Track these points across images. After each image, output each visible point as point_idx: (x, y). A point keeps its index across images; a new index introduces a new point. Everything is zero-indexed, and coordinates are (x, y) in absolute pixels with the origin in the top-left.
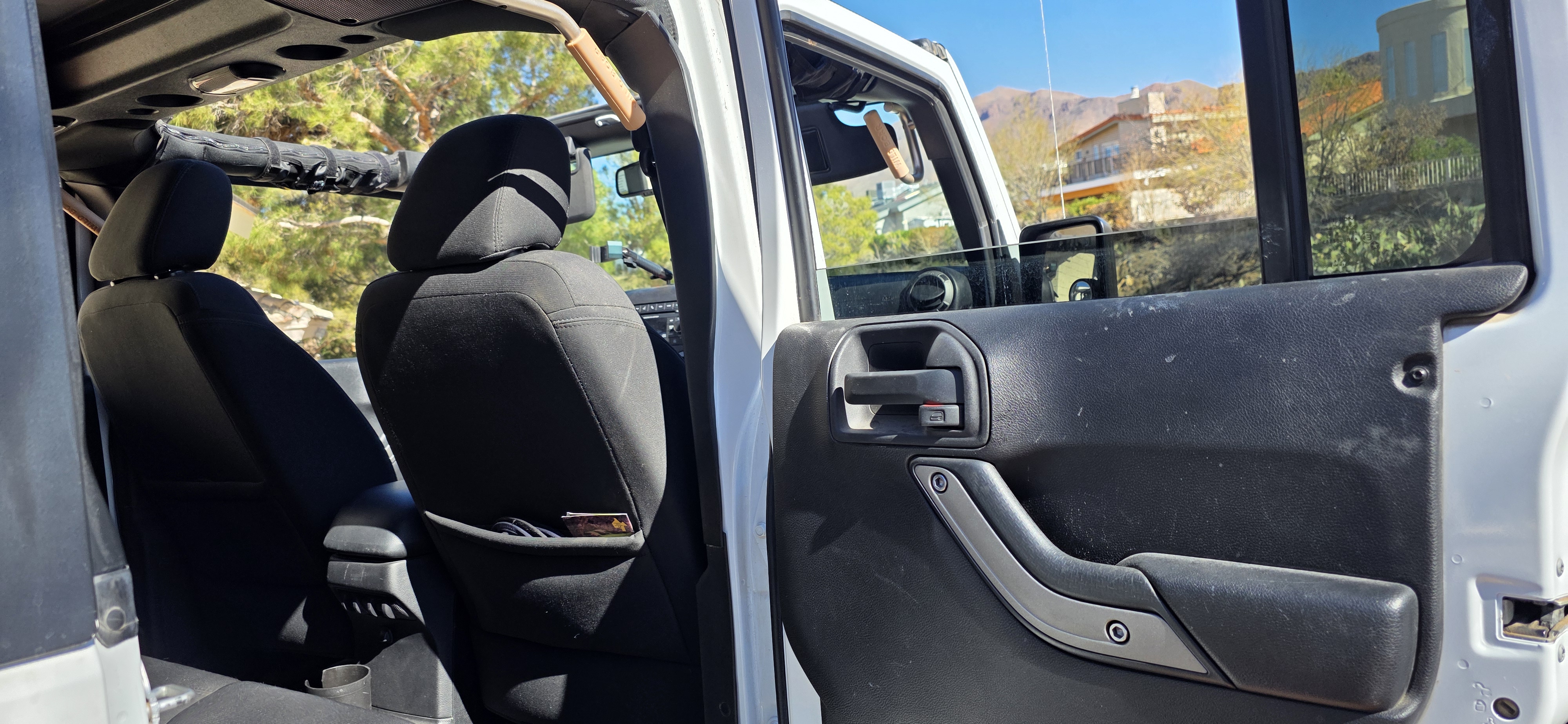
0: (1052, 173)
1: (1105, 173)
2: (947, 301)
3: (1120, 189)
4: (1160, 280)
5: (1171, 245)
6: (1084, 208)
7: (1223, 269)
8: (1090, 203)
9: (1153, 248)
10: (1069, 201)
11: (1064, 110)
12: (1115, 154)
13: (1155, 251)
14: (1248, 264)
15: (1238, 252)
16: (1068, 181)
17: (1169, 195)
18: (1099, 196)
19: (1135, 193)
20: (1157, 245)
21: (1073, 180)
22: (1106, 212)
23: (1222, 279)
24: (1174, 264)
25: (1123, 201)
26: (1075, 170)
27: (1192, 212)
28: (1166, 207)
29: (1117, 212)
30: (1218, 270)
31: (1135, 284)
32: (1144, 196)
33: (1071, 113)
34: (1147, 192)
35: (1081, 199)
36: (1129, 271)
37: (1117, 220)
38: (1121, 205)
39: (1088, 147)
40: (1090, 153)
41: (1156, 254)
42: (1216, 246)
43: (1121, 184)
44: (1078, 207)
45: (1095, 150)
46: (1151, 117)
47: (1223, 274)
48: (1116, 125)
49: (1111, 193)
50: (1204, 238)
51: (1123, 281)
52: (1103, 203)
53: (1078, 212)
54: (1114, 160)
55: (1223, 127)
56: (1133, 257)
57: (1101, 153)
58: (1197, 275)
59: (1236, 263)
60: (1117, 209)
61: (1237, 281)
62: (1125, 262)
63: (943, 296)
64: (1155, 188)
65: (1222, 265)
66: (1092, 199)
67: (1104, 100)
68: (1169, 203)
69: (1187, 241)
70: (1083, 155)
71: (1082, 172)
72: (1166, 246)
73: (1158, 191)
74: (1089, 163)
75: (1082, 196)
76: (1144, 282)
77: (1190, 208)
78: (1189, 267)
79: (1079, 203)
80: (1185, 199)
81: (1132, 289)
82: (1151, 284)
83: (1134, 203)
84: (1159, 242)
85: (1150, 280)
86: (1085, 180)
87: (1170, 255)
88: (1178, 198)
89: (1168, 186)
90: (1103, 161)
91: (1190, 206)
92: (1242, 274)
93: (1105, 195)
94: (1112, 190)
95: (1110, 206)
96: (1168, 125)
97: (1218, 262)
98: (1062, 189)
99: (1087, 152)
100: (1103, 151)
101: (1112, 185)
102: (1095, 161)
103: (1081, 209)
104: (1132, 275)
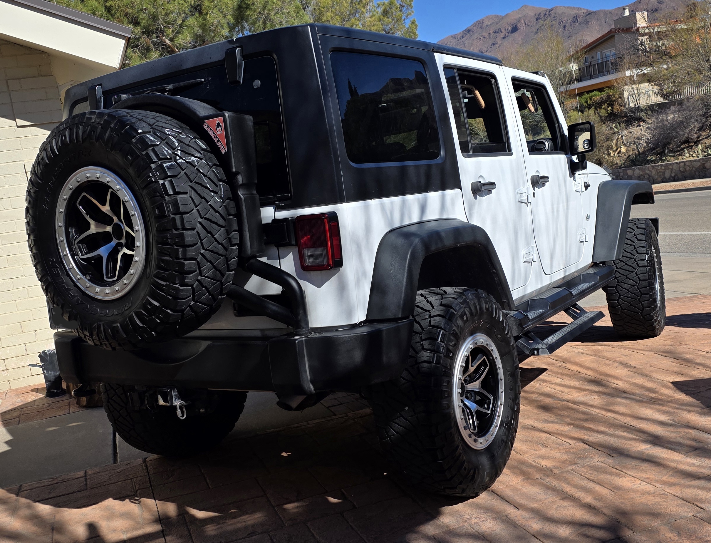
0: (568, 75)
1: (606, 73)
2: (546, 148)
3: (615, 84)
4: (644, 147)
5: (652, 121)
6: (591, 100)
7: (688, 138)
8: (595, 95)
9: (639, 126)
10: (581, 94)
11: (574, 22)
12: (612, 59)
13: (641, 127)
14: (704, 133)
15: (698, 125)
16: (579, 80)
17: (651, 88)
18: (601, 90)
19: (626, 87)
20: (642, 124)
21: (582, 79)
22: (606, 101)
23: (686, 145)
24: (654, 136)
25: (618, 93)
26: (584, 72)
27: (666, 99)
28: (649, 96)
29: (614, 101)
30: (684, 139)
31: (627, 151)
32: (633, 89)
33: (580, 24)
34: (635, 86)
35: (588, 92)
36: (623, 142)
37: (614, 107)
38: (617, 96)
39: (593, 53)
40: (595, 59)
41: (641, 130)
42: (682, 122)
43: (616, 80)
44: (587, 99)
45: (598, 56)
46: (638, 30)
47: (687, 141)
48: (613, 36)
49: (609, 87)
50: (674, 116)
51: (619, 149)
52: (604, 95)
53: (586, 102)
54: (612, 63)
55: (685, 39)
56: (625, 132)
57: (602, 58)
58: (669, 143)
59: (696, 133)
60: (614, 98)
61: (697, 146)
62: (620, 136)
63: (545, 147)
64: (640, 83)
65: (686, 135)
66: (597, 92)
67: (605, 12)
68: (651, 93)
69: (663, 120)
70: (589, 60)
71: (589, 72)
72: (648, 123)
73: (642, 85)
74: (594, 65)
75: (590, 90)
76: (633, 150)
77: (664, 96)
78: (663, 137)
79: (587, 96)
80: (661, 89)
81: (625, 155)
82: (638, 151)
83: (626, 94)
84: (644, 121)
85: (637, 148)
86: (591, 78)
87: (652, 130)
88: (656, 89)
89: (649, 81)
90: (604, 63)
91: (664, 95)
92: (700, 140)
93: (606, 89)
94: (609, 86)
95: (609, 97)
96: (650, 35)
97: (685, 133)
98: (576, 86)
99: (593, 57)
100: (604, 56)
101: (609, 81)
102: (598, 64)
103: (588, 100)
104: (625, 145)
